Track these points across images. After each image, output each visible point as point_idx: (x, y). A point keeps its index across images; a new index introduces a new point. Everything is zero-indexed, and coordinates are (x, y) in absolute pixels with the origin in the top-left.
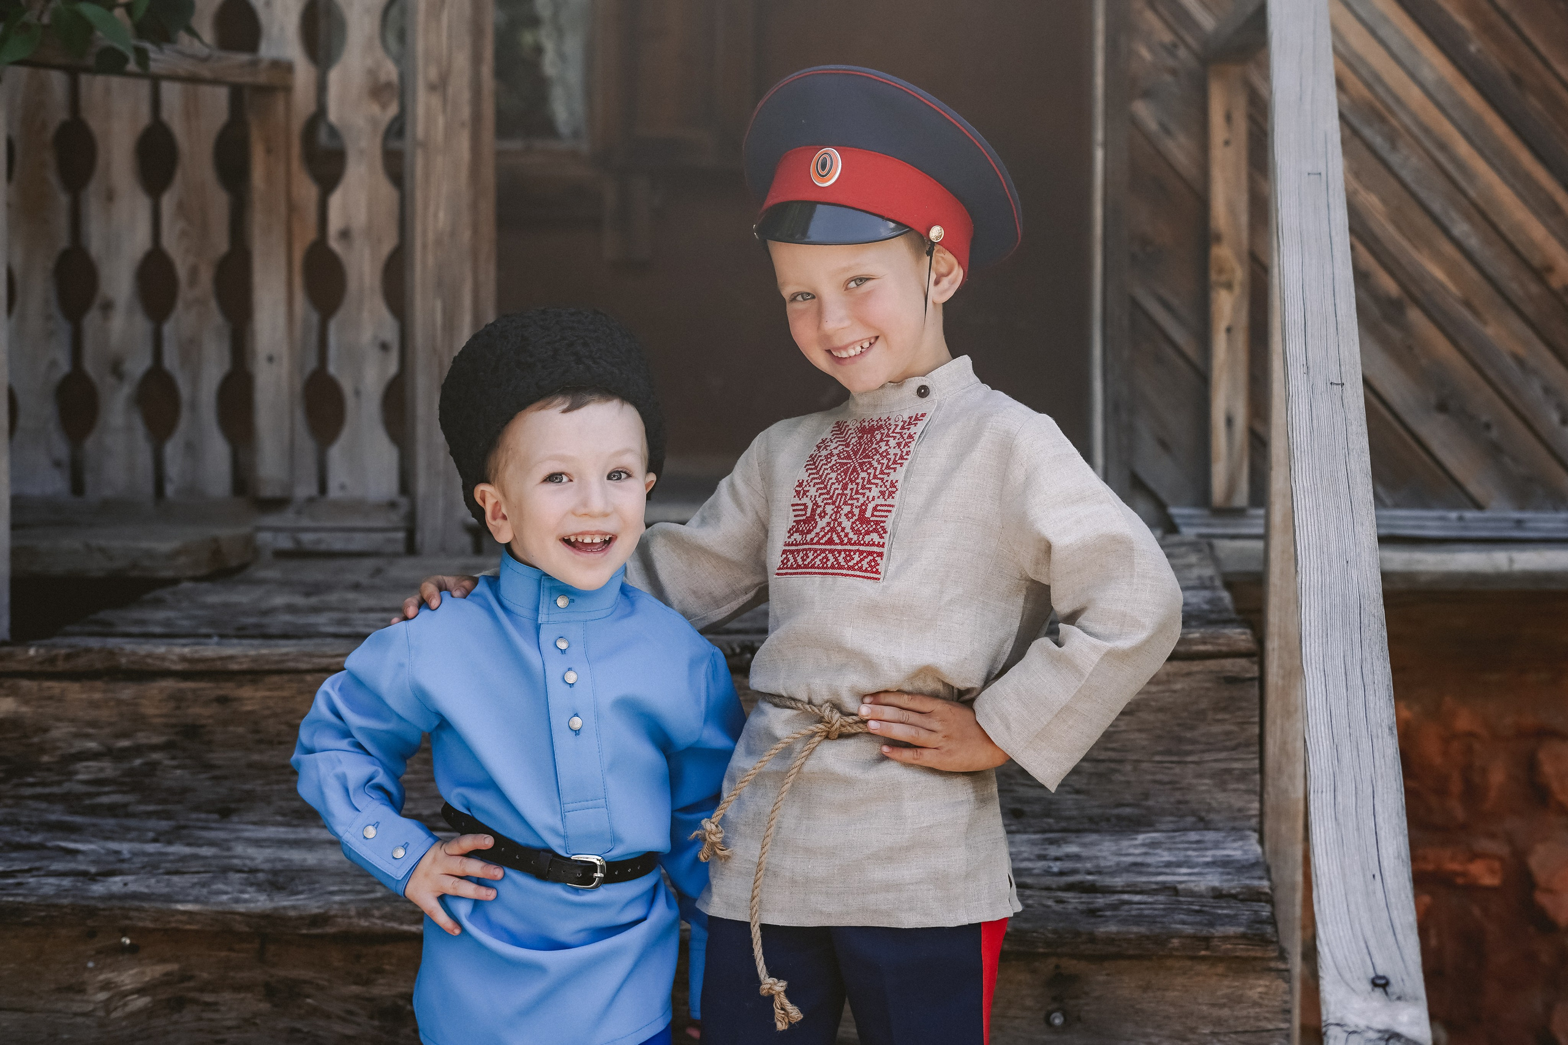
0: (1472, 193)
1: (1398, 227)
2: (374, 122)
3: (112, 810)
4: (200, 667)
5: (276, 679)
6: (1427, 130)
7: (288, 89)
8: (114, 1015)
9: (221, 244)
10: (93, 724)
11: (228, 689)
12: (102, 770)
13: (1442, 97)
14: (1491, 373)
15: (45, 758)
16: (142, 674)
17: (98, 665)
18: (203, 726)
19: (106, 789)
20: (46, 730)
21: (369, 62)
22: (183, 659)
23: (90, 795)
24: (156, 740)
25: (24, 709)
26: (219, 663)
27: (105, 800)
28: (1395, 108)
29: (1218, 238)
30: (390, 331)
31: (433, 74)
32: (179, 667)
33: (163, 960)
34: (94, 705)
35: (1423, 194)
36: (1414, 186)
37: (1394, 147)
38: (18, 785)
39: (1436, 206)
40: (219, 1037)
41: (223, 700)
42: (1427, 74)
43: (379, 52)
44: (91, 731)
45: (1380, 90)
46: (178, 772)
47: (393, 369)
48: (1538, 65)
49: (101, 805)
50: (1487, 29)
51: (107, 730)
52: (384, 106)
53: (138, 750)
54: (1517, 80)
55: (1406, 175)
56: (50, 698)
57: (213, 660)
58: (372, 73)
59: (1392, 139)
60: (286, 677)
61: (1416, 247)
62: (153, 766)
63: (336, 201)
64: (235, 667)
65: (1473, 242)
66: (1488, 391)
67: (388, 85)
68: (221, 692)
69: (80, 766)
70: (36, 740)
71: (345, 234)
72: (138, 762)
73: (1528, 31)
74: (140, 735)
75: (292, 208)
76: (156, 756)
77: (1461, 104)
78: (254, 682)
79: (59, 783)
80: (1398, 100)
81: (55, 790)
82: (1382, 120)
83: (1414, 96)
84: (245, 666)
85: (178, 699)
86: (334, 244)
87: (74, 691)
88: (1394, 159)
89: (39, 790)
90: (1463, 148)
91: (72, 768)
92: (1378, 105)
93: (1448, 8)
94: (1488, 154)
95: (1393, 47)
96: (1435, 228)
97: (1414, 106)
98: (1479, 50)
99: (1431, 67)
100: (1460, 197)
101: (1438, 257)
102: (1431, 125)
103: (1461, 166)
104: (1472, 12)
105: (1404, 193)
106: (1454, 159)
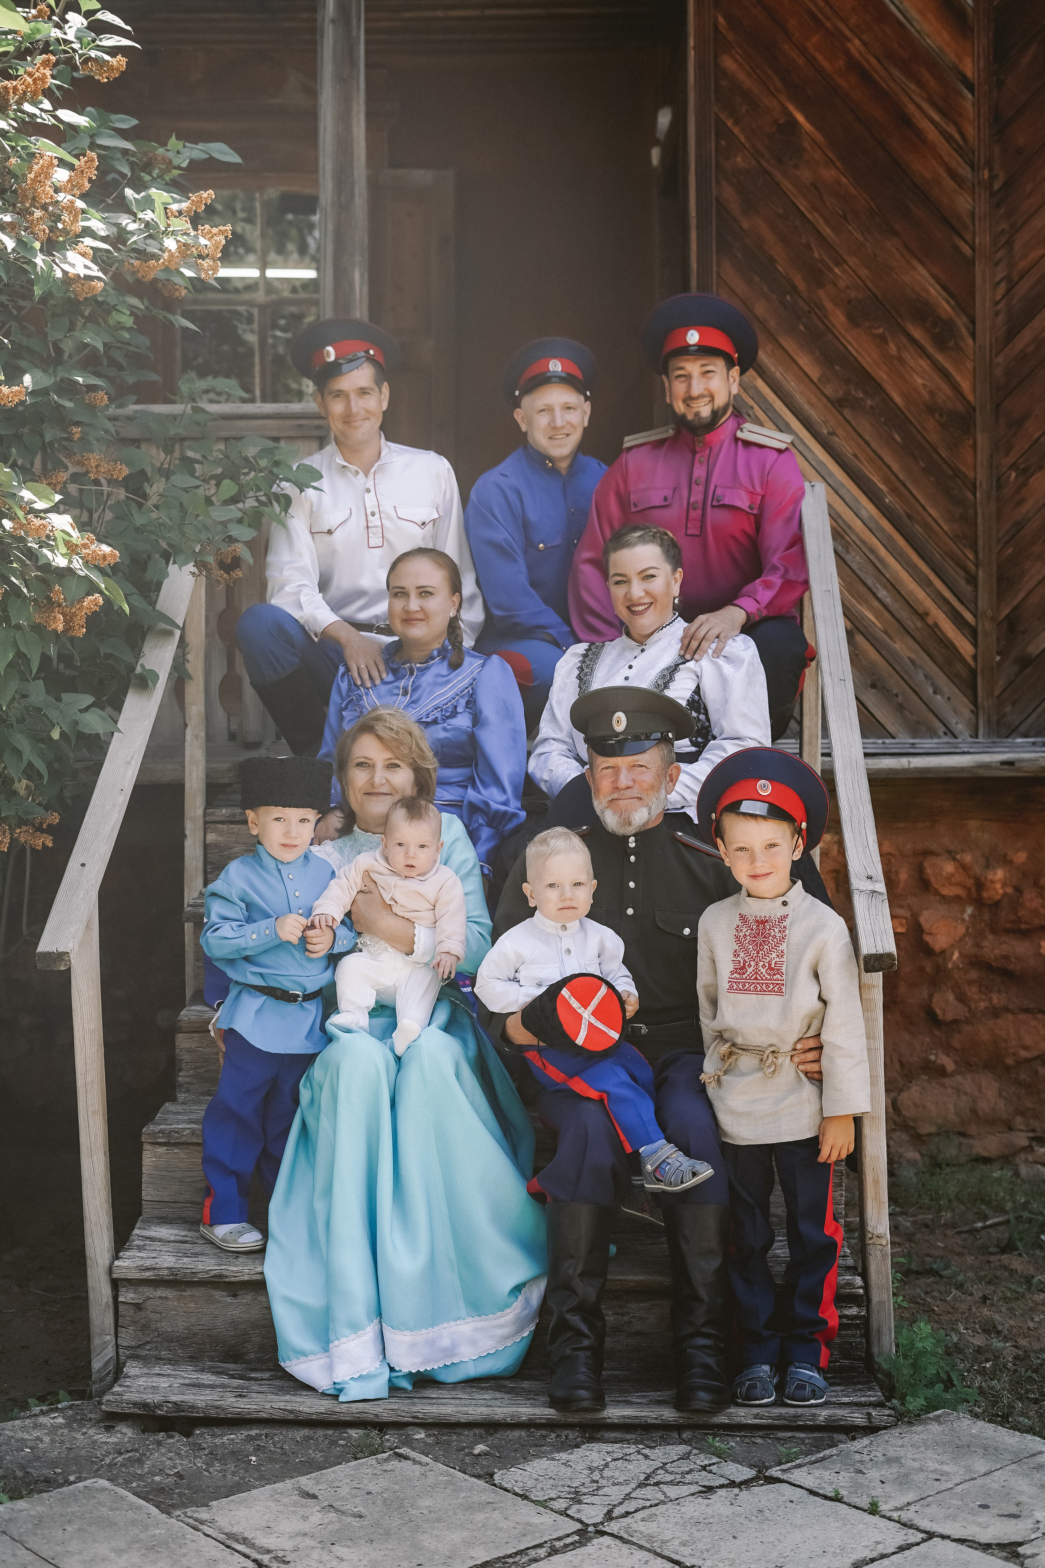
0: (887, 575)
6: (864, 543)
13: (872, 526)
14: (898, 668)
28: (849, 531)
35: (862, 576)
36: (858, 572)
37: (848, 552)
39: (869, 582)
42: (864, 513)
45: (840, 522)
48: (920, 509)
50: (894, 490)
54: (910, 517)
55: (855, 567)
61: (859, 603)
65: (888, 601)
66: (897, 676)
73: (915, 492)
77: (882, 529)
80: (849, 527)
82: (842, 538)
83: (858, 525)
90: (883, 552)
92: (840, 529)
93: (875, 480)
94: (895, 555)
95: (847, 500)
96: (869, 593)
97: (857, 530)
98: (890, 501)
99: (866, 510)
100: (881, 577)
101: (871, 608)
102: (867, 540)
103: (882, 561)
104: (887, 482)
105: (853, 575)
106: (878, 557)
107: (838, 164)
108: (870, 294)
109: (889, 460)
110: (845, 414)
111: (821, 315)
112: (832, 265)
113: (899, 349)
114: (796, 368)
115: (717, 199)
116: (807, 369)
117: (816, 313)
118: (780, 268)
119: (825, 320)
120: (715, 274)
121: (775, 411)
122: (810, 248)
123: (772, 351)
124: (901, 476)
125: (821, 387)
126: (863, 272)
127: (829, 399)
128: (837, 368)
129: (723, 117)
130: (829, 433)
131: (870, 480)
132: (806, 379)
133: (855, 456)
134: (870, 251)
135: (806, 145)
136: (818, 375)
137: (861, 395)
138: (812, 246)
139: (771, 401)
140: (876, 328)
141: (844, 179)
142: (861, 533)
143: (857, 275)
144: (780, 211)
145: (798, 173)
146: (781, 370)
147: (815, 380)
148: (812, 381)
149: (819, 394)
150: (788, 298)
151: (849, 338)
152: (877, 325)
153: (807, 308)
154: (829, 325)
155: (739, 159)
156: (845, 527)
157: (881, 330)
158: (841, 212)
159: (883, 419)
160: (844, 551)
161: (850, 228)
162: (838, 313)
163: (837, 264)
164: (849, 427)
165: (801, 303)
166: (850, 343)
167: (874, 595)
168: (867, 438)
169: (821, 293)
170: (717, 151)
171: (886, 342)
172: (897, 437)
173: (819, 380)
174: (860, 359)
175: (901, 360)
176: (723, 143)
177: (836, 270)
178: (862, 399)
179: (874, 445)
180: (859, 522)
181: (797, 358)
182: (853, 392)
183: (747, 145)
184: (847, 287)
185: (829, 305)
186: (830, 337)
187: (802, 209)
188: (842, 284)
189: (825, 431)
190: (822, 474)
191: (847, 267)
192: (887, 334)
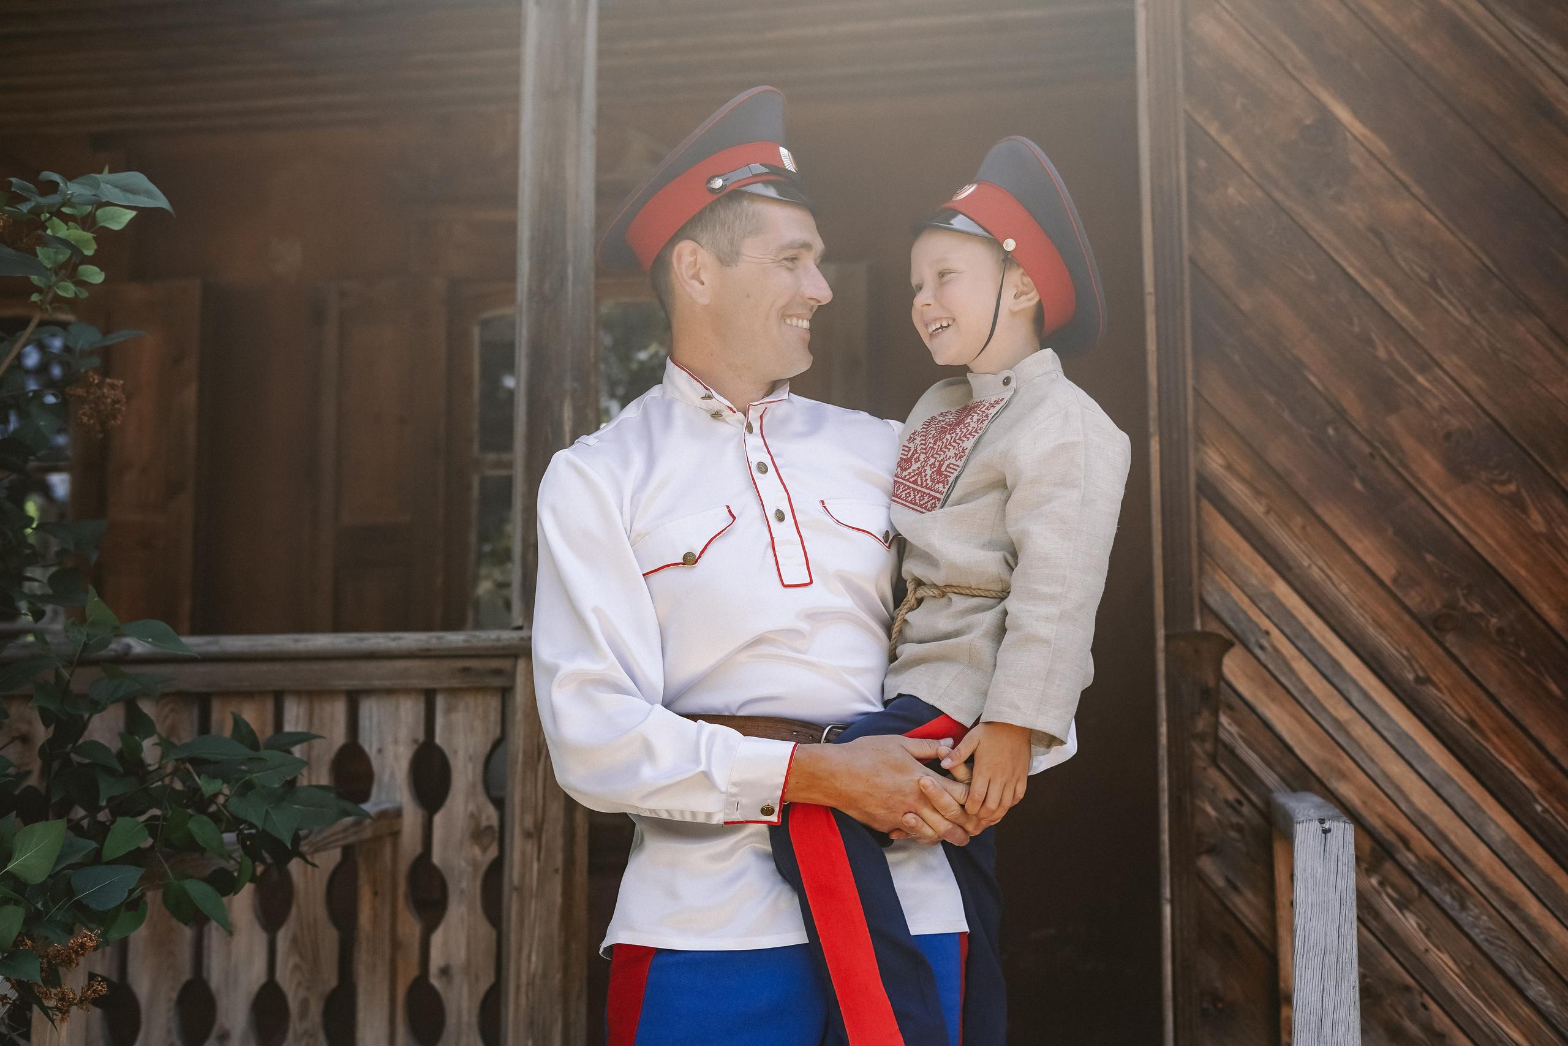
2: (474, 864)
6: (1496, 890)
7: (396, 834)
9: (331, 980)
13: (1509, 857)
21: (471, 807)
28: (1463, 866)
31: (529, 822)
35: (1494, 954)
36: (1485, 946)
37: (1464, 907)
39: (1510, 968)
42: (1492, 832)
43: (482, 798)
45: (1445, 848)
50: (1551, 789)
52: (484, 850)
58: (474, 817)
59: (1461, 898)
61: (1490, 1007)
63: (437, 938)
67: (489, 828)
71: (445, 971)
75: (396, 945)
77: (1530, 863)
80: (1465, 859)
82: (1451, 879)
83: (1482, 855)
86: (435, 981)
88: (1464, 918)
90: (1534, 908)
92: (1446, 863)
93: (1511, 769)
96: (1508, 987)
97: (1481, 865)
98: (1545, 810)
99: (1498, 826)
100: (1534, 957)
101: (1514, 1018)
102: (1501, 884)
103: (1533, 927)
104: (1535, 772)
105: (1477, 954)
106: (1525, 919)
107: (1417, 190)
108: (1488, 420)
109: (1538, 731)
110: (1448, 645)
111: (1394, 462)
112: (1411, 372)
113: (1549, 522)
114: (1347, 558)
115: (1192, 261)
116: (1370, 561)
117: (1383, 458)
118: (1313, 379)
119: (1400, 469)
120: (1190, 393)
121: (1313, 639)
122: (1370, 343)
123: (1304, 528)
125: (1400, 595)
126: (1473, 381)
127: (1413, 617)
128: (1429, 558)
129: (1200, 119)
130: (1418, 679)
131: (1502, 770)
132: (1368, 580)
133: (1472, 723)
134: (1484, 343)
135: (1354, 159)
136: (1393, 571)
137: (1478, 608)
138: (1374, 336)
139: (1302, 619)
140: (1504, 483)
141: (1428, 216)
142: (1489, 873)
144: (1312, 277)
145: (1341, 208)
146: (1321, 563)
147: (1388, 582)
148: (1381, 582)
149: (1396, 608)
150: (1330, 430)
151: (1450, 502)
152: (1502, 478)
153: (1367, 450)
154: (1411, 480)
155: (1231, 191)
156: (1456, 860)
157: (1512, 487)
158: (1425, 275)
159: (1523, 654)
160: (1456, 905)
161: (1444, 302)
162: (1428, 457)
163: (1423, 369)
164: (1455, 668)
165: (1354, 439)
167: (1521, 992)
168: (1493, 689)
169: (1393, 421)
170: (1191, 177)
171: (1524, 509)
172: (1554, 688)
173: (1395, 580)
174: (1473, 541)
175: (1553, 540)
176: (1202, 164)
177: (1420, 379)
178: (1480, 615)
179: (1506, 702)
180: (1483, 850)
181: (1350, 542)
182: (1463, 603)
183: (1246, 166)
184: (1443, 409)
185: (1408, 443)
186: (1413, 500)
187: (1351, 271)
188: (1433, 405)
189: (1411, 677)
190: (1407, 757)
191: (1441, 373)
192: (1524, 494)
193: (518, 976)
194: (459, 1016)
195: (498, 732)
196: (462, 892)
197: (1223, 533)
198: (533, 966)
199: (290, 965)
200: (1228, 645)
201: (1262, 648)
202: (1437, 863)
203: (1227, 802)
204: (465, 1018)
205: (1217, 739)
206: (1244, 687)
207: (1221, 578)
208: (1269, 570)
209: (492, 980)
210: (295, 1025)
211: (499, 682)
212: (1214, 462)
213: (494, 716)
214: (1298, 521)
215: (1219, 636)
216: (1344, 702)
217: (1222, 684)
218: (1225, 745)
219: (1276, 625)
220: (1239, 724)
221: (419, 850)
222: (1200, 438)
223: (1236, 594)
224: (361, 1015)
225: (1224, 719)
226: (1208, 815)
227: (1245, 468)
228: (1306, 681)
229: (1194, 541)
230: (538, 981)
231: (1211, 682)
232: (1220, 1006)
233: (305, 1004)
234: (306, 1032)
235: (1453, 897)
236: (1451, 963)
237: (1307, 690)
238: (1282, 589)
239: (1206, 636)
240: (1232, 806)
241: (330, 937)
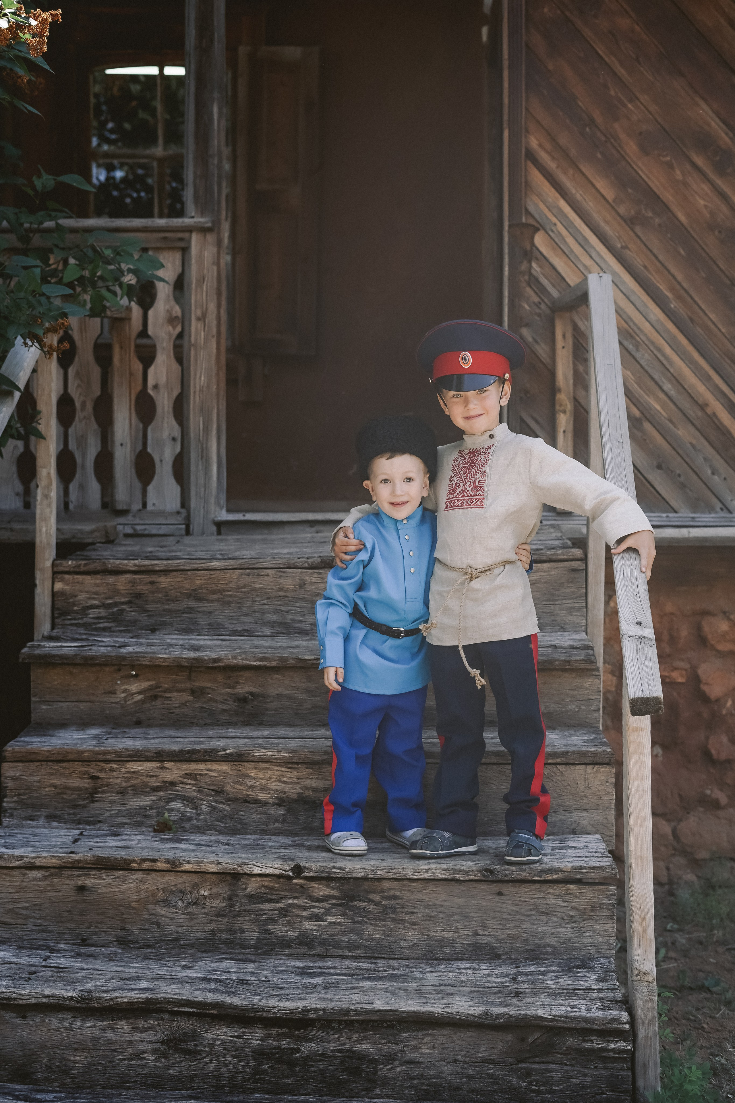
0: (672, 371)
1: (640, 387)
2: (170, 335)
3: (104, 629)
4: (142, 569)
5: (175, 573)
6: (652, 343)
7: (130, 319)
8: (128, 703)
9: (97, 391)
10: (96, 593)
11: (154, 578)
12: (100, 613)
13: (658, 328)
14: (681, 452)
15: (76, 608)
16: (117, 572)
17: (99, 568)
18: (143, 594)
19: (102, 621)
20: (76, 596)
21: (167, 307)
22: (135, 565)
23: (95, 623)
24: (123, 600)
25: (66, 587)
26: (150, 567)
27: (101, 625)
28: (638, 332)
29: (560, 390)
30: (177, 432)
31: (199, 313)
32: (133, 569)
33: (149, 680)
34: (97, 585)
35: (650, 371)
36: (646, 367)
37: (637, 350)
38: (64, 620)
39: (656, 377)
40: (171, 711)
41: (152, 583)
42: (652, 317)
43: (173, 302)
44: (95, 596)
45: (631, 324)
46: (133, 613)
47: (178, 450)
48: (701, 314)
49: (100, 628)
50: (679, 297)
51: (103, 596)
52: (174, 328)
53: (116, 604)
54: (692, 320)
56: (78, 582)
57: (148, 566)
58: (169, 312)
59: (637, 346)
60: (179, 573)
61: (647, 395)
62: (123, 611)
63: (151, 371)
64: (158, 568)
65: (672, 393)
66: (680, 459)
67: (177, 317)
68: (152, 579)
69: (90, 611)
70: (71, 600)
71: (156, 387)
72: (116, 609)
73: (697, 299)
74: (116, 597)
75: (131, 374)
76: (123, 607)
77: (667, 331)
78: (165, 575)
79: (82, 619)
80: (639, 329)
81: (80, 621)
82: (632, 337)
83: (646, 327)
84: (162, 568)
85: (133, 582)
86: (150, 391)
87: (88, 579)
88: (638, 355)
89: (73, 622)
90: (668, 351)
91: (87, 612)
92: (630, 331)
93: (661, 288)
94: (679, 353)
95: (637, 305)
96: (656, 385)
97: (646, 331)
98: (675, 307)
99: (654, 314)
100: (667, 372)
101: (657, 399)
102: (654, 340)
103: (667, 359)
104: (672, 290)
105: (642, 370)
106: (664, 355)
107: (632, 14)
108: (660, 127)
109: (674, 270)
110: (636, 231)
111: (616, 145)
112: (626, 102)
113: (683, 175)
114: (594, 191)
115: (526, 45)
116: (602, 191)
117: (611, 143)
118: (580, 104)
119: (619, 148)
120: (524, 109)
121: (576, 228)
122: (606, 87)
123: (573, 175)
124: (685, 285)
125: (616, 207)
126: (653, 108)
127: (622, 217)
128: (630, 190)
130: (623, 246)
131: (658, 288)
132: (602, 200)
133: (645, 267)
134: (659, 89)
136: (613, 197)
138: (609, 85)
139: (571, 218)
140: (664, 156)
141: (637, 28)
142: (649, 334)
143: (647, 109)
144: (582, 55)
145: (597, 21)
146: (581, 192)
147: (611, 201)
148: (607, 202)
149: (614, 213)
150: (588, 129)
151: (640, 164)
152: (665, 153)
153: (603, 138)
154: (623, 154)
155: (546, 10)
157: (668, 158)
158: (634, 56)
159: (669, 235)
160: (634, 349)
161: (642, 69)
162: (632, 143)
163: (631, 101)
164: (639, 242)
165: (598, 134)
166: (642, 170)
167: (660, 387)
168: (655, 251)
169: (616, 125)
171: (673, 169)
172: (682, 251)
173: (614, 201)
174: (650, 183)
175: (685, 184)
177: (630, 106)
178: (651, 218)
179: (661, 257)
180: (647, 325)
181: (594, 182)
182: (644, 212)
184: (639, 121)
185: (623, 136)
186: (624, 164)
187: (600, 52)
188: (635, 118)
189: (619, 246)
191: (639, 103)
192: (673, 161)
193: (195, 387)
194: (163, 408)
195: (180, 270)
196: (164, 348)
197: (536, 177)
198: (202, 382)
199: (76, 385)
200: (537, 230)
201: (553, 231)
202: (626, 330)
203: (534, 303)
204: (166, 409)
205: (530, 274)
206: (544, 250)
207: (535, 198)
208: (557, 195)
209: (180, 390)
210: (79, 415)
211: (182, 244)
212: (534, 142)
213: (178, 262)
214: (571, 172)
215: (533, 226)
216: (588, 257)
217: (534, 248)
218: (534, 277)
219: (560, 221)
220: (541, 267)
221: (141, 328)
222: (527, 131)
223: (542, 206)
224: (115, 407)
225: (534, 265)
226: (526, 309)
227: (548, 146)
228: (572, 247)
229: (523, 180)
230: (204, 389)
231: (528, 248)
232: (528, 395)
233: (84, 405)
234: (85, 418)
235: (633, 346)
236: (631, 375)
237: (572, 251)
238: (563, 204)
239: (527, 225)
240: (537, 305)
241: (96, 371)
